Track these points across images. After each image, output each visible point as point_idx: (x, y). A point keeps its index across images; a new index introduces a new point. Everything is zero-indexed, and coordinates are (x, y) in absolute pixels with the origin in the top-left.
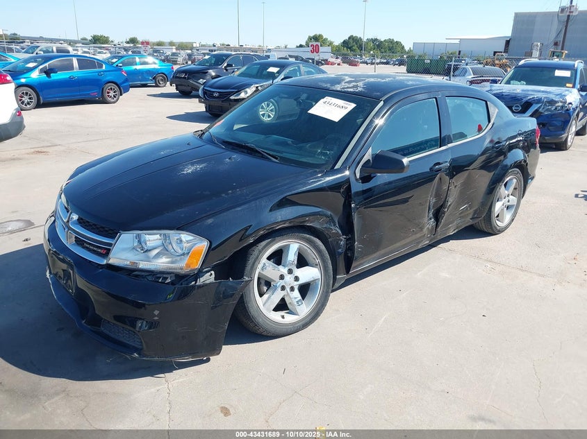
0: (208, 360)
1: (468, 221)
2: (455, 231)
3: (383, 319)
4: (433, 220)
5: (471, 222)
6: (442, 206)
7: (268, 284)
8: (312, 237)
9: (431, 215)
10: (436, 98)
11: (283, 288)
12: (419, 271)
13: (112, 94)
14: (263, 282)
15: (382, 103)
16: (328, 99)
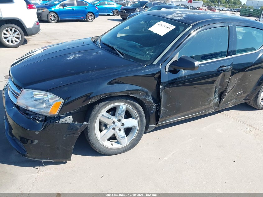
0: (65, 163)
1: (242, 101)
2: (233, 106)
3: (172, 154)
4: (218, 98)
5: (244, 102)
6: (224, 91)
7: (106, 126)
8: (134, 102)
9: (217, 96)
10: (229, 26)
11: (114, 129)
12: (205, 126)
13: (90, 18)
14: (103, 124)
15: (191, 27)
16: (162, 23)
